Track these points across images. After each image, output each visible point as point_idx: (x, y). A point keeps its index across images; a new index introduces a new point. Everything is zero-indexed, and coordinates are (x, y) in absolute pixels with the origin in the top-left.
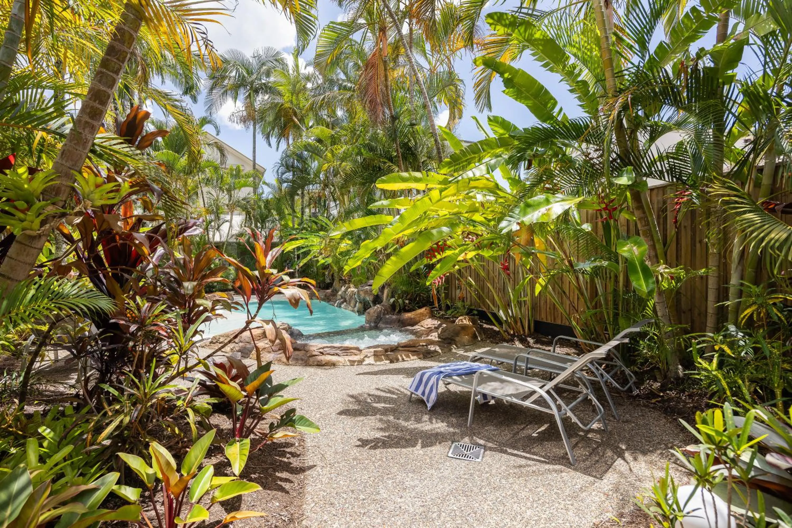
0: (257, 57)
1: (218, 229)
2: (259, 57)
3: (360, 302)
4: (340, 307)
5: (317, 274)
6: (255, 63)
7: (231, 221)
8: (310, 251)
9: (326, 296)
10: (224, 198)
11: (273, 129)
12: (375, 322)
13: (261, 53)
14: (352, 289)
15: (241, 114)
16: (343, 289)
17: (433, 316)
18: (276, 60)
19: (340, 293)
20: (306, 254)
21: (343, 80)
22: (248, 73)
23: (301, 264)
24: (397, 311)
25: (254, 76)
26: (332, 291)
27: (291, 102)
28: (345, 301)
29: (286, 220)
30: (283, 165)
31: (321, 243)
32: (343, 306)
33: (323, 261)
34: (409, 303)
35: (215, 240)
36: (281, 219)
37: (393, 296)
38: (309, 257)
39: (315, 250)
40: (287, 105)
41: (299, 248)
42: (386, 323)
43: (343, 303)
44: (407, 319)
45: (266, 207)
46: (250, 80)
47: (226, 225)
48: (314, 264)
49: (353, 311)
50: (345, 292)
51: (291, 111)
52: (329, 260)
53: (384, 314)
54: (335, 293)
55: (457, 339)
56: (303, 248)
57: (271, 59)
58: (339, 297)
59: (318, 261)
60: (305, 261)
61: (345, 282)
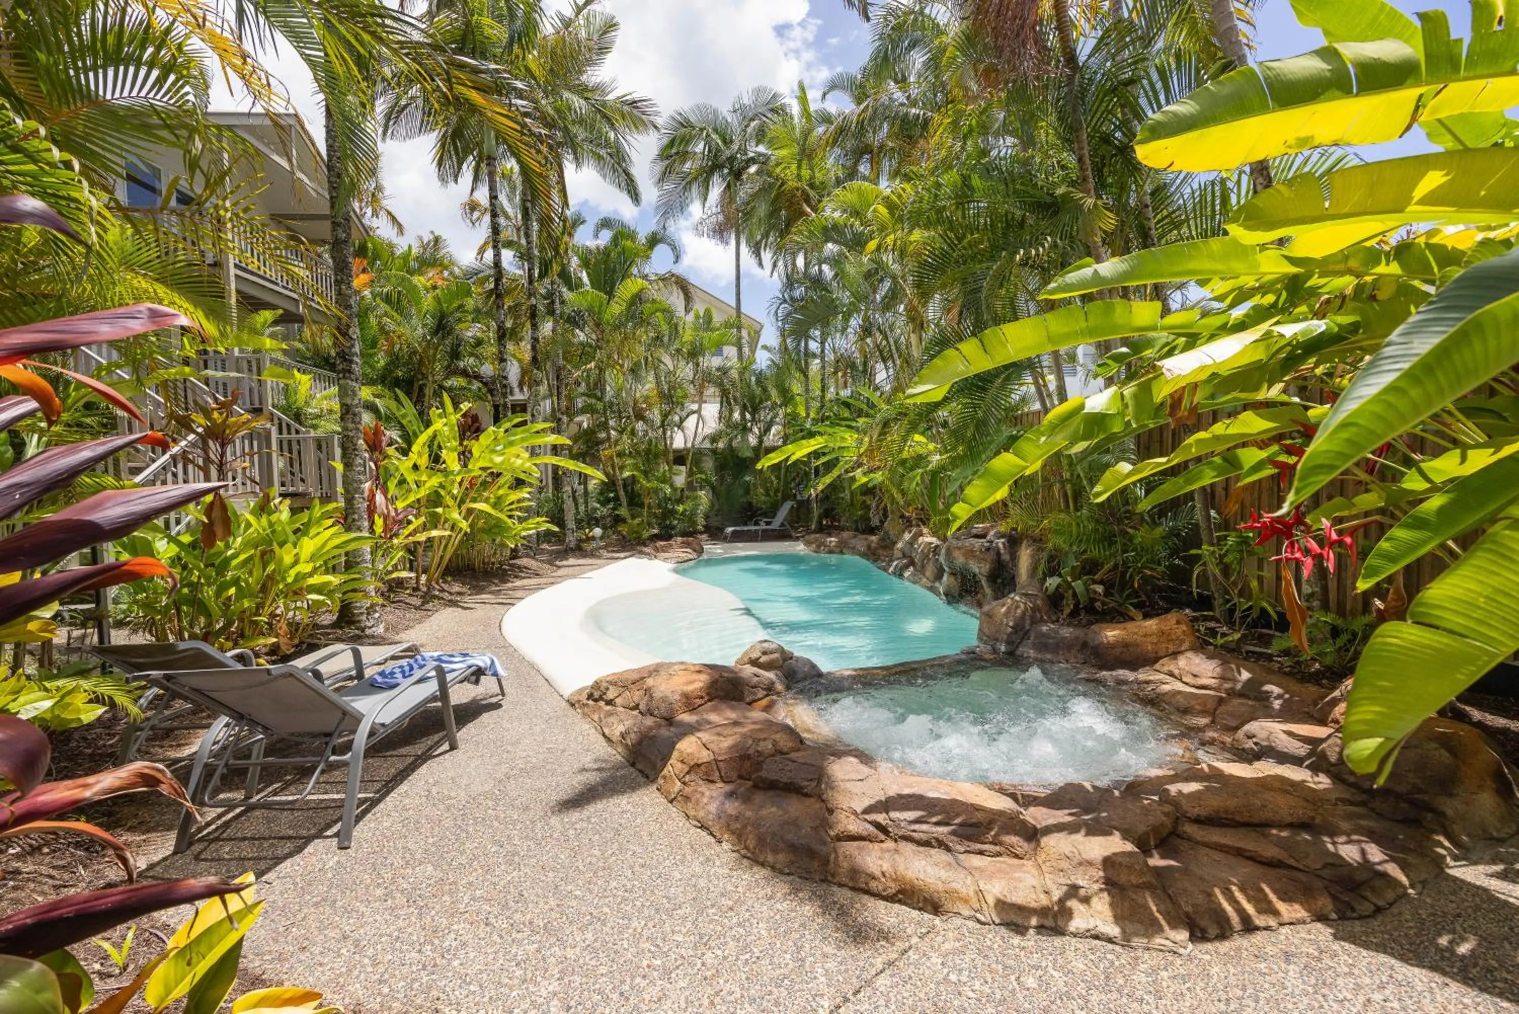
0: (739, 110)
1: (680, 426)
2: (743, 107)
3: (953, 574)
4: (901, 576)
5: (852, 504)
6: (736, 123)
7: (698, 412)
8: (837, 459)
9: (869, 547)
10: (686, 371)
11: (766, 235)
12: (1009, 643)
13: (746, 101)
14: (929, 539)
15: (713, 219)
16: (907, 536)
17: (1201, 646)
18: (772, 110)
19: (900, 545)
20: (830, 466)
21: (902, 105)
22: (725, 141)
23: (820, 487)
24: (1067, 611)
25: (735, 147)
26: (882, 539)
27: (799, 177)
28: (912, 563)
29: (795, 406)
30: (785, 301)
31: (860, 442)
32: (907, 574)
33: (864, 480)
34: (1107, 594)
35: (675, 446)
36: (785, 404)
37: (1052, 571)
38: (836, 473)
39: (850, 456)
40: (792, 184)
41: (816, 454)
42: (1042, 646)
43: (906, 567)
44: (1112, 646)
45: (759, 382)
46: (728, 153)
47: (693, 419)
48: (846, 484)
49: (932, 589)
50: (911, 543)
51: (799, 193)
52: (878, 477)
53: (1033, 623)
54: (888, 544)
55: (1450, 807)
56: (824, 454)
57: (762, 110)
58: (897, 554)
59: (853, 479)
60: (828, 480)
61: (908, 523)
